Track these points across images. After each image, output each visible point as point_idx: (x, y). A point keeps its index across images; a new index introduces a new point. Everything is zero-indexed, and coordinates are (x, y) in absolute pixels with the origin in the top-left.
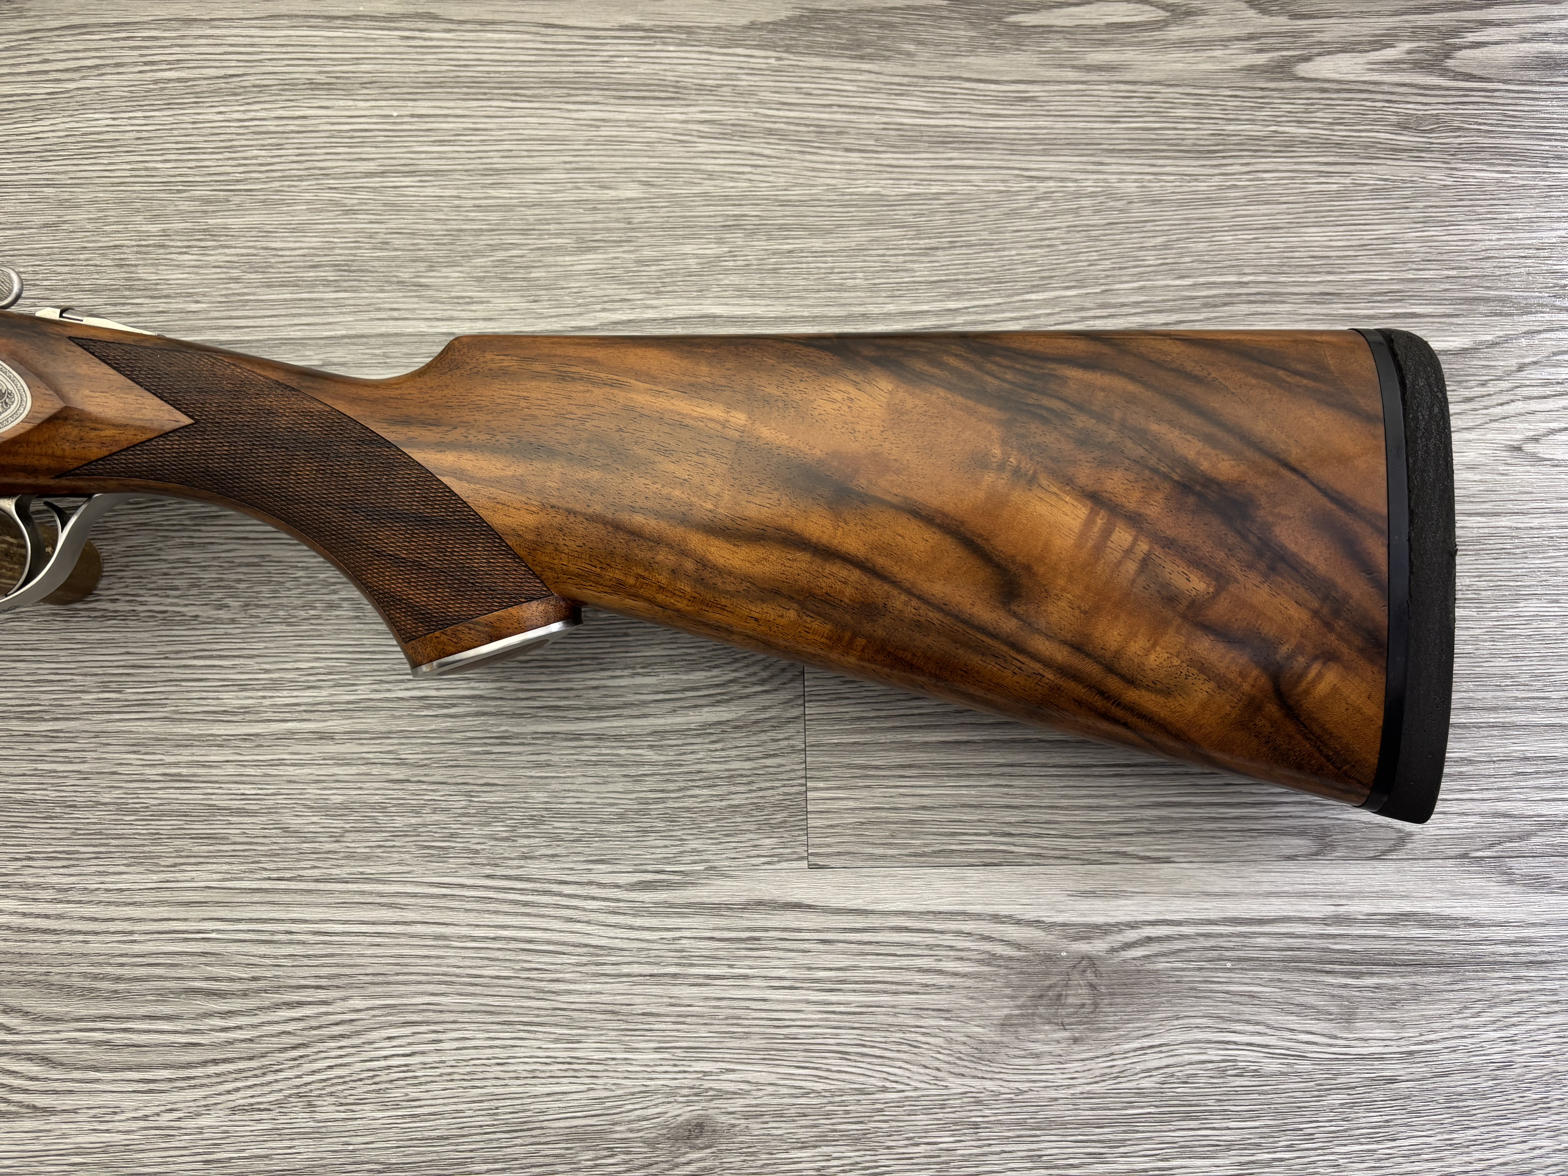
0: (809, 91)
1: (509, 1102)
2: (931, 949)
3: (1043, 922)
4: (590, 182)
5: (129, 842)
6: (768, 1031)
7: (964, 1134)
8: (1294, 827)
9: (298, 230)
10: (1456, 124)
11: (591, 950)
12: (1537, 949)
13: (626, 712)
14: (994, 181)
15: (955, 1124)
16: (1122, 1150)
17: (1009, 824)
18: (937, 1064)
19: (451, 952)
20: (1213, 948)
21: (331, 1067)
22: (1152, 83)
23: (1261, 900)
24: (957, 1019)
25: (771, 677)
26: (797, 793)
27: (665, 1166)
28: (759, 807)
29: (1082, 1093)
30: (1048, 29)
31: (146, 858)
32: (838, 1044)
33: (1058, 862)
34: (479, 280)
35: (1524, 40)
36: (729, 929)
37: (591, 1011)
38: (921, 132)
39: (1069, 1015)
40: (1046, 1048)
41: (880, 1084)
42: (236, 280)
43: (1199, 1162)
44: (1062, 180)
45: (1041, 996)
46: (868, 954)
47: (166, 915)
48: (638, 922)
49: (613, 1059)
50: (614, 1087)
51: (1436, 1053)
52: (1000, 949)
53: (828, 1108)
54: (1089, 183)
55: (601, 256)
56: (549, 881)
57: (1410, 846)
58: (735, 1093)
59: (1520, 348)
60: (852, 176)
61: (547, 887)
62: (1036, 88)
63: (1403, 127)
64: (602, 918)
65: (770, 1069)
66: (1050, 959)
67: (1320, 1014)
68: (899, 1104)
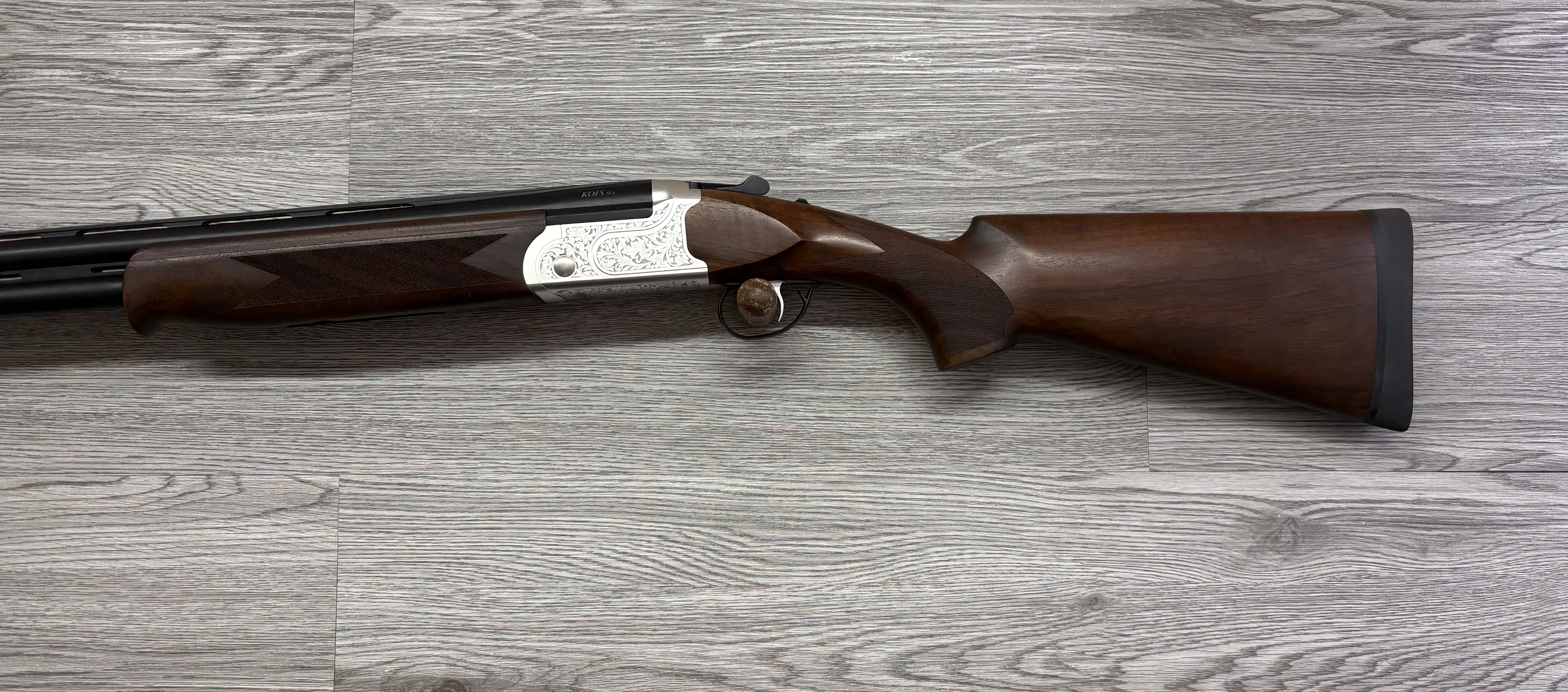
0: (1148, 55)
2: (1212, 513)
3: (1268, 500)
5: (800, 451)
8: (1399, 454)
10: (1496, 80)
12: (1522, 518)
14: (1245, 108)
15: (1224, 600)
17: (1251, 450)
18: (1214, 570)
19: (967, 510)
20: (1355, 515)
21: (909, 566)
22: (1331, 55)
23: (1381, 491)
24: (1225, 547)
25: (1129, 373)
26: (1143, 434)
27: (1078, 618)
28: (1124, 441)
29: (1289, 586)
30: (1275, 23)
31: (810, 459)
32: (1165, 559)
33: (1276, 470)
35: (1534, 33)
36: (1109, 501)
37: (1038, 541)
38: (1207, 79)
39: (1282, 547)
40: (1271, 563)
41: (1186, 579)
43: (1346, 620)
44: (1282, 108)
45: (1267, 537)
46: (1181, 515)
48: (1063, 496)
49: (1052, 566)
50: (1051, 580)
51: (1469, 569)
52: (1245, 513)
53: (1160, 592)
54: (1295, 110)
55: (1035, 146)
56: (1017, 475)
57: (1458, 465)
58: (1113, 584)
59: (1525, 204)
60: (1169, 103)
61: (1015, 478)
62: (1268, 56)
63: (1467, 80)
64: (1044, 494)
65: (1132, 572)
66: (1272, 519)
67: (1408, 548)
68: (1196, 589)
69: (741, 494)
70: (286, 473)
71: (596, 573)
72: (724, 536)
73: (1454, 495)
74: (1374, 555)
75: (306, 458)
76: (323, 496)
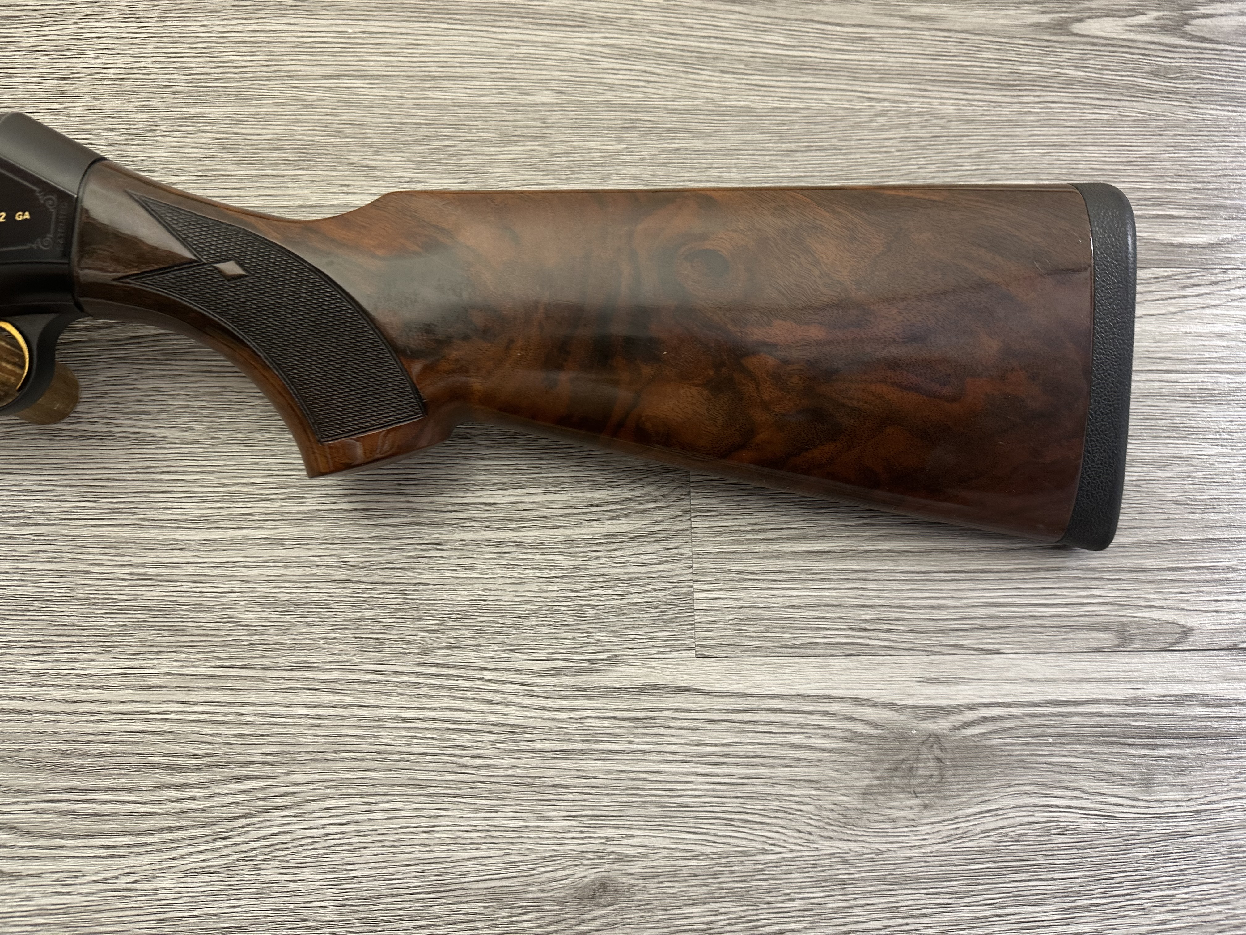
0: (691, 25)
1: (434, 866)
2: (802, 728)
3: (896, 704)
4: (512, 89)
5: (98, 633)
6: (662, 800)
7: (833, 890)
8: (1099, 624)
9: (265, 119)
10: (1195, 74)
11: (509, 728)
13: (539, 524)
14: (841, 100)
15: (826, 881)
16: (966, 900)
17: (865, 620)
18: (809, 829)
19: (384, 732)
20: (1037, 726)
21: (274, 834)
23: (1076, 685)
24: (826, 788)
25: (664, 496)
26: (686, 594)
27: (573, 922)
28: (653, 605)
29: (932, 852)
31: (113, 647)
32: (723, 812)
33: (906, 653)
34: (418, 163)
36: (629, 709)
37: (508, 784)
38: (782, 60)
39: (919, 785)
40: (903, 813)
41: (761, 847)
42: (211, 159)
43: (1030, 909)
45: (896, 769)
46: (748, 732)
47: (130, 698)
48: (549, 703)
49: (527, 827)
50: (527, 852)
51: (1219, 811)
52: (860, 728)
53: (715, 869)
54: (916, 105)
55: (520, 148)
56: (472, 669)
57: (1191, 639)
58: (634, 856)
60: (727, 92)
62: (872, 31)
63: (1155, 74)
64: (518, 699)
65: (665, 835)
66: (903, 737)
67: (1124, 780)
68: (777, 864)
73: (1189, 689)
74: (1069, 793)
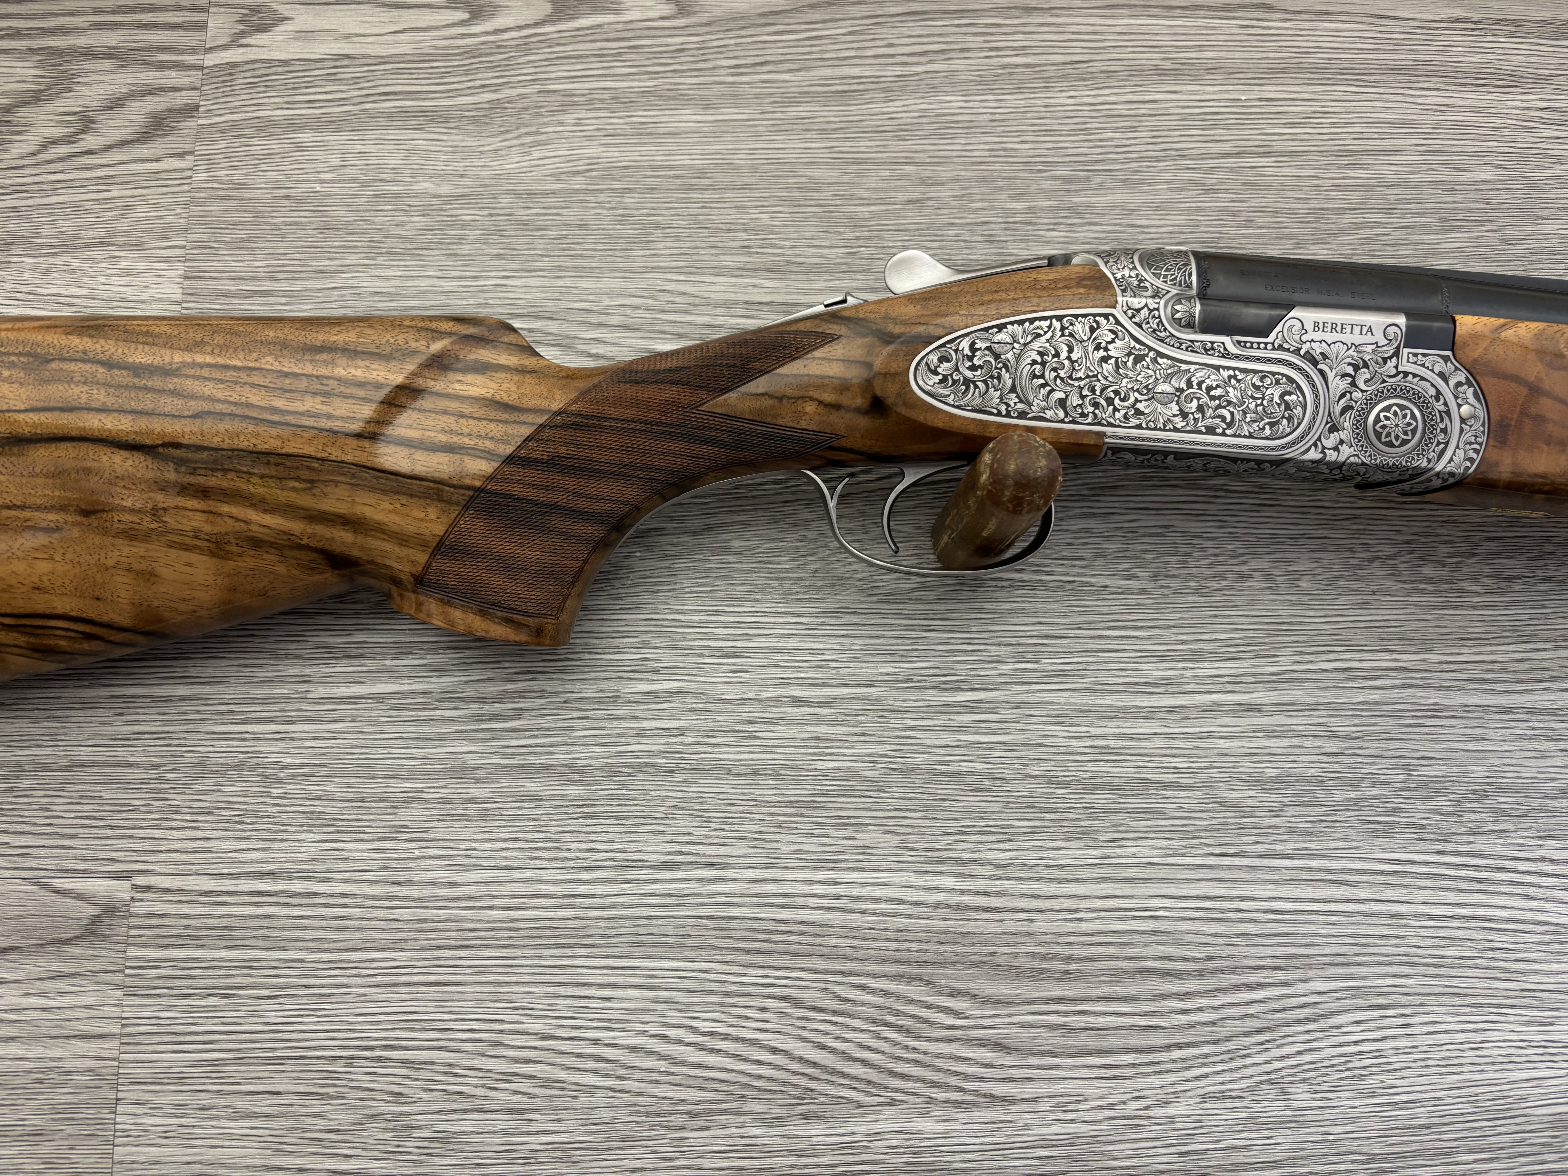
69: (948, 906)
70: (24, 874)
71: (654, 1076)
72: (916, 996)
75: (66, 843)
76: (95, 920)
